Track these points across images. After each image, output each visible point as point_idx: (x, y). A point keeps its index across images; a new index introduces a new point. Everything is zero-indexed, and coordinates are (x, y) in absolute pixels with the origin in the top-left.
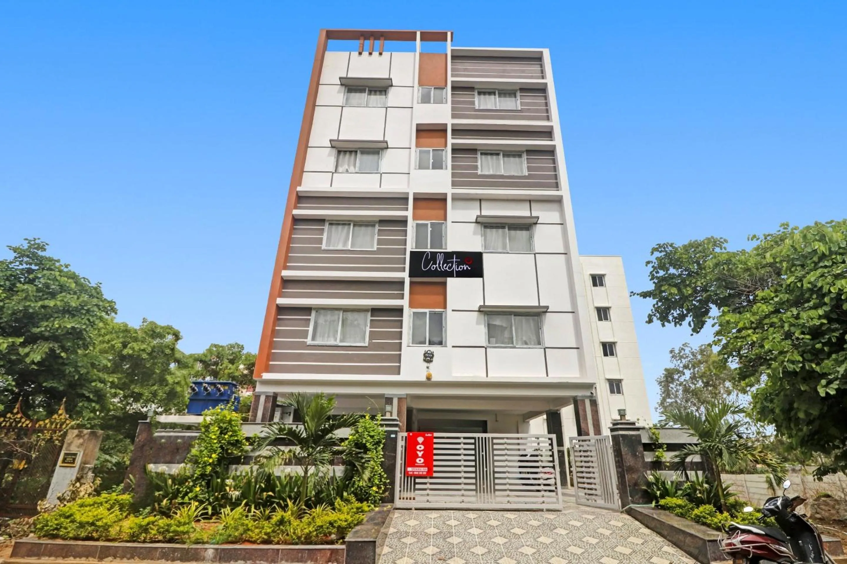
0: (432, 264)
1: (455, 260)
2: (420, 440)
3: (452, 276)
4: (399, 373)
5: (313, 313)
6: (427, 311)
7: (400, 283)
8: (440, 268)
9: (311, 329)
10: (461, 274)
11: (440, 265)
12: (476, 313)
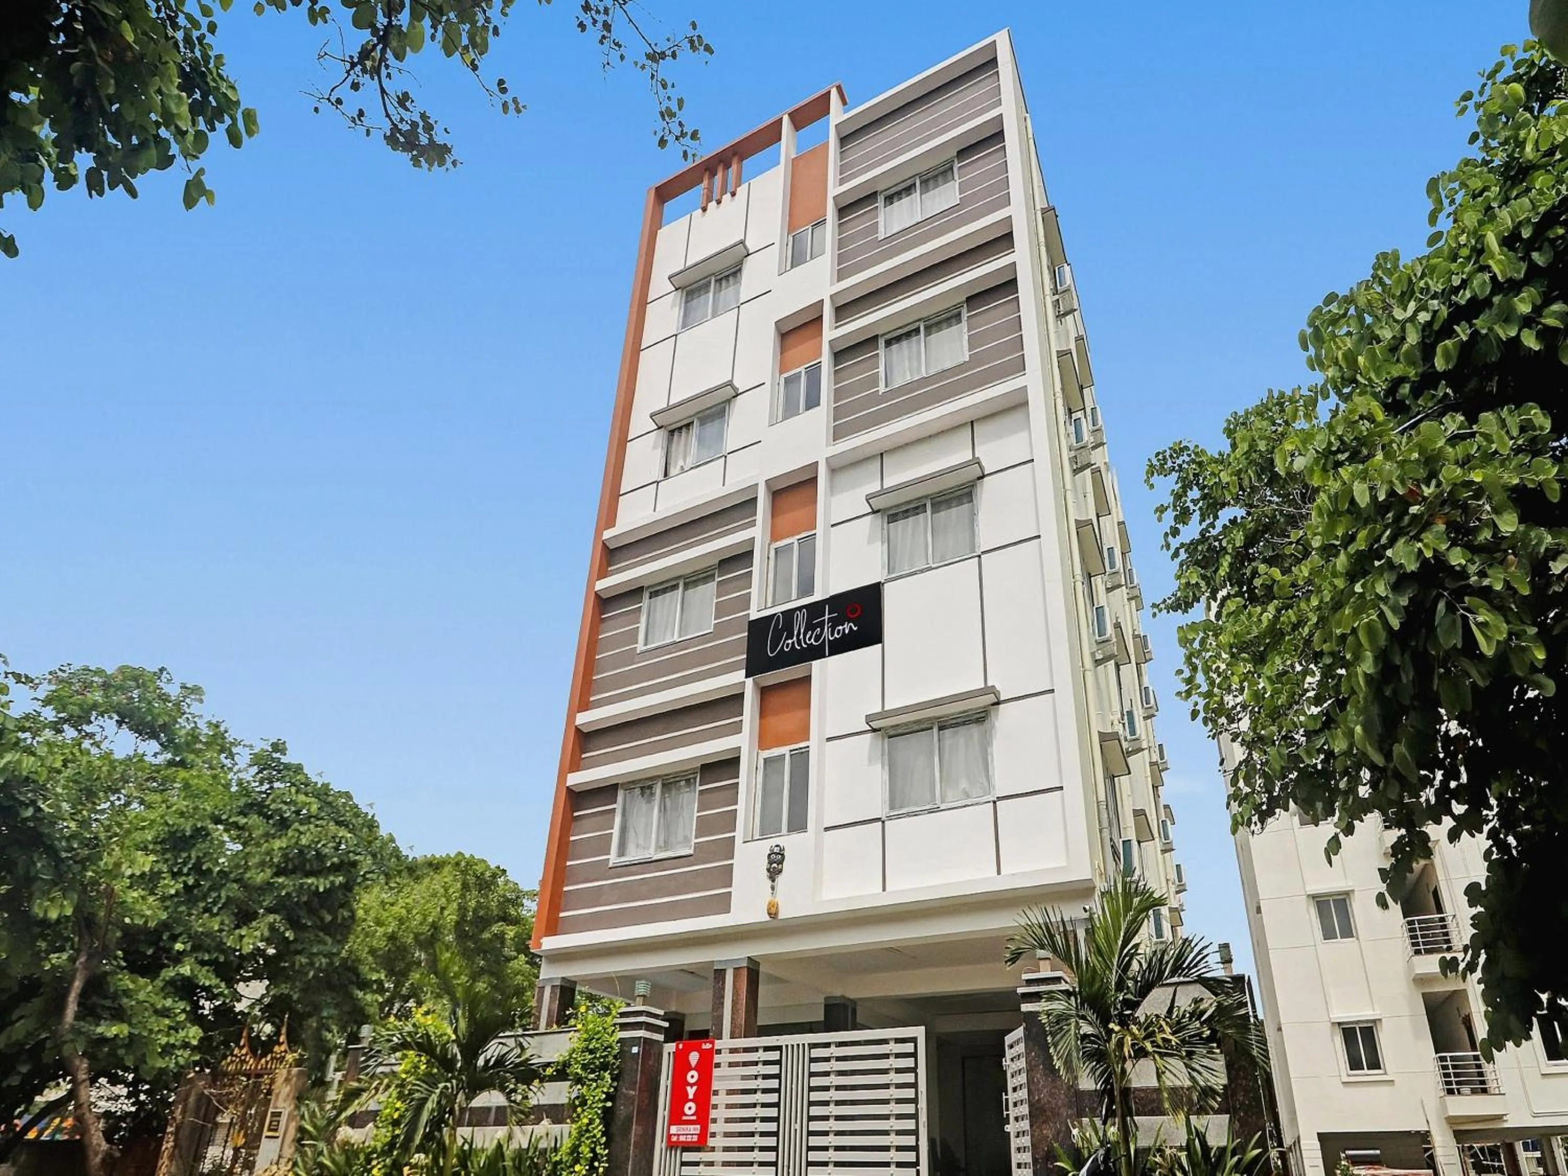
0: (787, 639)
1: (827, 617)
2: (694, 1058)
3: (823, 656)
4: (727, 910)
5: (621, 794)
6: (785, 750)
7: (734, 700)
8: (800, 644)
9: (616, 831)
10: (839, 647)
11: (800, 638)
12: (869, 735)
